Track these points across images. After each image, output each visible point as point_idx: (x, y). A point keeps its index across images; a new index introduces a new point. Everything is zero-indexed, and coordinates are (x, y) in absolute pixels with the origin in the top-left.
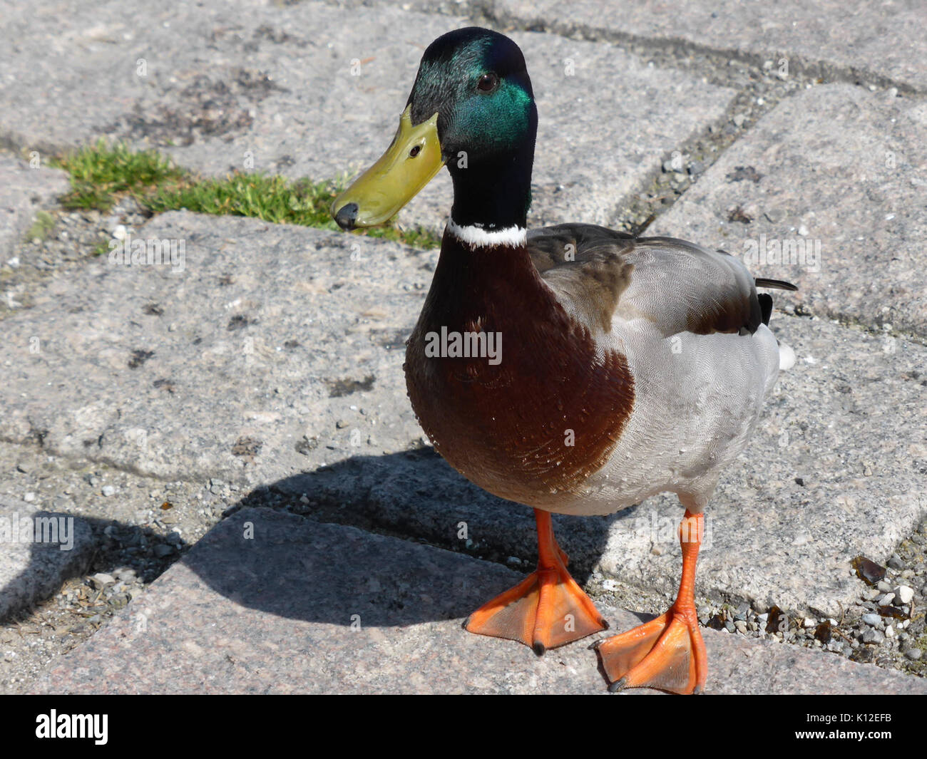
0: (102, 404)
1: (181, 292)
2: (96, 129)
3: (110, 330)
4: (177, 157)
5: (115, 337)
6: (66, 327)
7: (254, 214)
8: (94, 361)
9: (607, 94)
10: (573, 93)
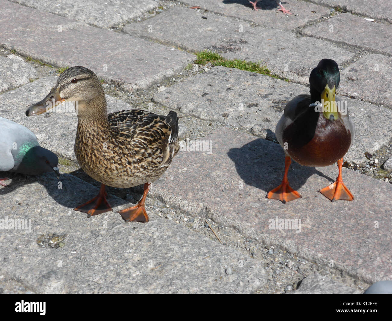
0: (194, 103)
1: (217, 82)
2: (205, 48)
3: (199, 88)
4: (222, 55)
5: (200, 90)
6: (189, 86)
7: (237, 68)
8: (195, 94)
9: (324, 51)
10: (316, 50)
